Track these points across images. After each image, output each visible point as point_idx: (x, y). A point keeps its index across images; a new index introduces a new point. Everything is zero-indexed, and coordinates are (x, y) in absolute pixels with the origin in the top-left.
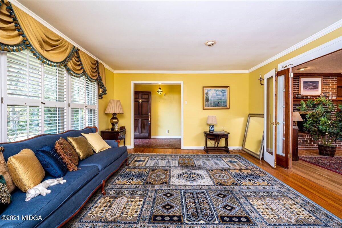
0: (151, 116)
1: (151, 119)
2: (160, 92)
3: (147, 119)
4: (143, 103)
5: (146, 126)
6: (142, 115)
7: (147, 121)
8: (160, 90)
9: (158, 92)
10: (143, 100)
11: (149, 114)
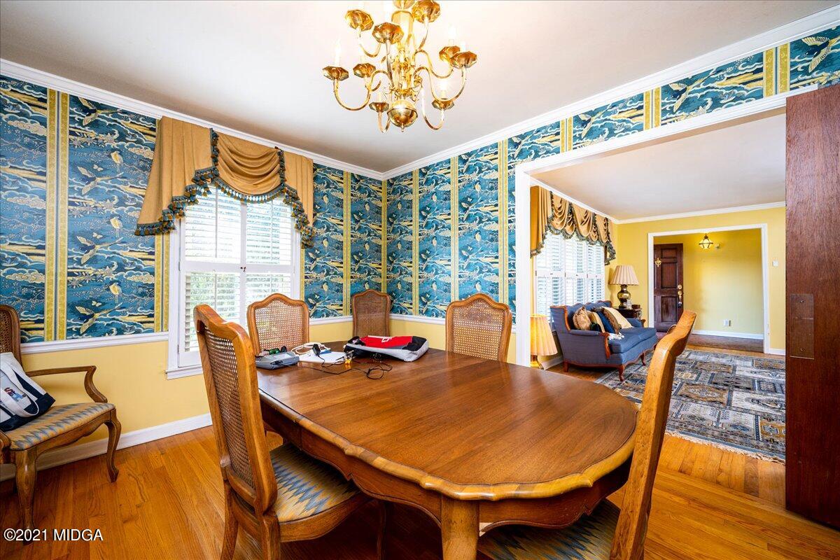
0: (682, 290)
1: (682, 296)
2: (706, 246)
3: (675, 296)
4: (664, 265)
5: (670, 309)
6: (662, 288)
7: (674, 299)
8: (706, 241)
9: (701, 245)
10: (665, 260)
11: (679, 287)
